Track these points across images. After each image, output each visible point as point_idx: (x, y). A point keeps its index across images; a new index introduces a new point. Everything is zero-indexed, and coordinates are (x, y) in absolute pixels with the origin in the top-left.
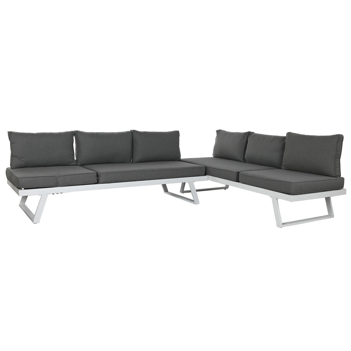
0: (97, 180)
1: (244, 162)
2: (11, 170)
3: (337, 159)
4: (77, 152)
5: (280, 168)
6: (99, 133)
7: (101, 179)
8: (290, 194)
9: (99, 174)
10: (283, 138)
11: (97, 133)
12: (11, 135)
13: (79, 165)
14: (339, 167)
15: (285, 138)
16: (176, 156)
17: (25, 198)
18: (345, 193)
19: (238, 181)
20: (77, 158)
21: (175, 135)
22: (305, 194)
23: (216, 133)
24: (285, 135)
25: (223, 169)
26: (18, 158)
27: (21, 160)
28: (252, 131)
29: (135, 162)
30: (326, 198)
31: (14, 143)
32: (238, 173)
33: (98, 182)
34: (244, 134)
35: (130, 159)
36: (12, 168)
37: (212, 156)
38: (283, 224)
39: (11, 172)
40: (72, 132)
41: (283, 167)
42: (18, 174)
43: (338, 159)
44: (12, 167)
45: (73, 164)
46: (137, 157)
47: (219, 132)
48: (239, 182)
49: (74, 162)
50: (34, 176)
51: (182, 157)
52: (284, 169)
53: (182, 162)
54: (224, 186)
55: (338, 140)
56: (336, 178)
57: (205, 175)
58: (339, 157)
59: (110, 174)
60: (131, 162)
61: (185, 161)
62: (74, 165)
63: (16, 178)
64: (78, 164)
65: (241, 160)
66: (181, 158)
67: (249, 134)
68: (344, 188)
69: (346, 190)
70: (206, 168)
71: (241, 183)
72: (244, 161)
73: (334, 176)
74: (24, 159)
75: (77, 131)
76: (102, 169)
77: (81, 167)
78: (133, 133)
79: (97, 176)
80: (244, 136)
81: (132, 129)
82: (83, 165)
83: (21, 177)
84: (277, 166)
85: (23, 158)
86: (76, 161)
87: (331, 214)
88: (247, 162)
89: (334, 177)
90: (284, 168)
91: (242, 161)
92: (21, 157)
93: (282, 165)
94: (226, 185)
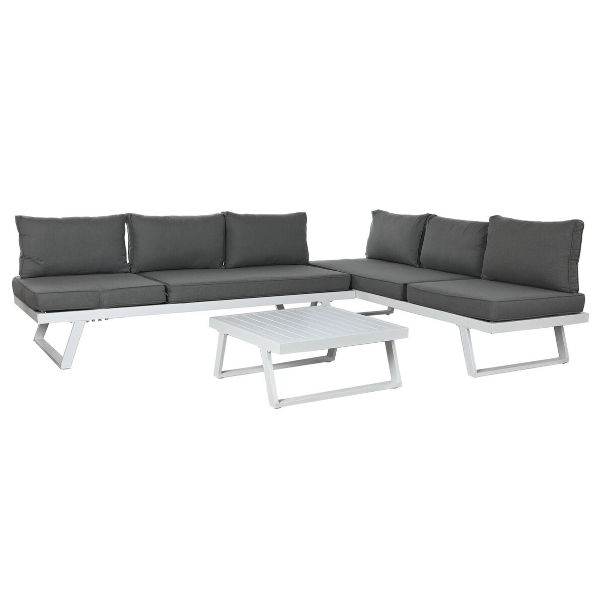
0: (166, 298)
1: (418, 267)
2: (22, 281)
3: (571, 261)
4: (131, 250)
5: (479, 278)
6: (168, 217)
7: (172, 296)
8: (489, 321)
9: (169, 287)
10: (484, 226)
11: (165, 218)
12: (21, 221)
13: (135, 272)
14: (576, 275)
15: (488, 226)
16: (300, 257)
17: (44, 327)
18: (586, 319)
19: (404, 299)
20: (130, 260)
21: (300, 220)
22: (515, 320)
23: (372, 215)
24: (488, 221)
25: (380, 279)
26: (32, 261)
27: (37, 263)
28: (432, 213)
29: (229, 266)
30: (556, 328)
31: (25, 235)
32: (406, 285)
33: (167, 300)
34: (418, 218)
35: (221, 261)
36: (22, 278)
37: (364, 257)
38: (478, 371)
39: (22, 284)
40: (122, 216)
41: (483, 275)
42: (36, 287)
43: (574, 262)
44: (23, 276)
45: (124, 270)
46: (233, 259)
47: (376, 214)
48: (406, 301)
49: (125, 267)
50: (63, 291)
51: (312, 259)
52: (486, 279)
53: (311, 267)
54: (385, 308)
55: (575, 228)
56: (570, 295)
57: (350, 288)
58: (577, 258)
59: (188, 287)
60: (224, 267)
61: (316, 265)
62: (126, 272)
63: (33, 294)
64: (133, 270)
65: (414, 263)
66: (309, 260)
67: (428, 218)
68: (584, 311)
69: (588, 314)
70: (352, 277)
71: (410, 302)
72: (419, 265)
73: (568, 290)
74: (43, 263)
75: (131, 215)
76: (175, 280)
77: (138, 275)
78: (226, 218)
79: (166, 290)
80: (419, 222)
81: (225, 211)
82: (140, 273)
83: (40, 292)
84: (474, 274)
85: (41, 261)
86: (130, 265)
87: (563, 356)
88: (424, 267)
89: (568, 292)
90: (486, 277)
91: (415, 265)
92: (38, 259)
93: (481, 272)
94: (389, 307)
